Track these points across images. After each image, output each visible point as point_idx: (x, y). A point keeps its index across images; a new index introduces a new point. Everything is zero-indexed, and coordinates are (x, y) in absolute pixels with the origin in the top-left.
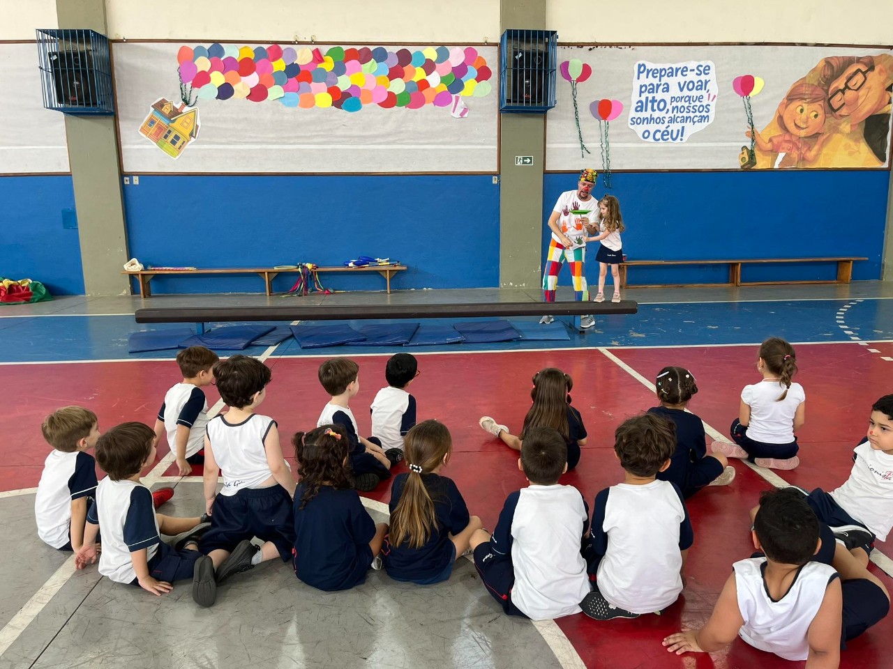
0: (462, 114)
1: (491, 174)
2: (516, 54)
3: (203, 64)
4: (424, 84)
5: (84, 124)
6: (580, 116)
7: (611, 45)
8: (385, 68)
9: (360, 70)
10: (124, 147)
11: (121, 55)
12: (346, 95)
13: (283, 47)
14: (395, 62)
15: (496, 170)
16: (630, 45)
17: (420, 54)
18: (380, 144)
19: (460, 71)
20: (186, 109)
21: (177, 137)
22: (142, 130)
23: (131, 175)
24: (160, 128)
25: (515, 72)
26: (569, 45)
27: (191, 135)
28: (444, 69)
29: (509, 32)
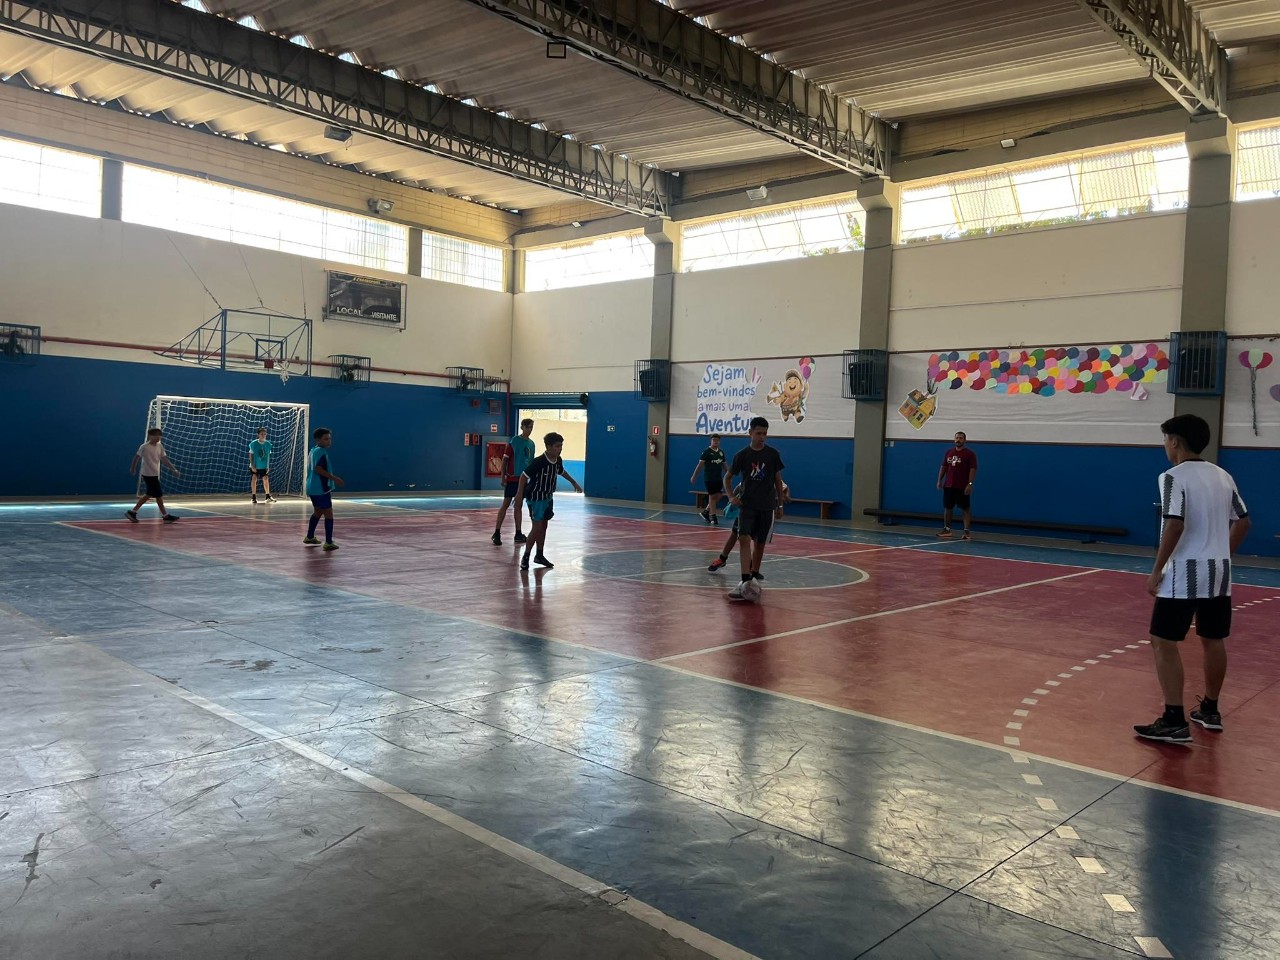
0: (1141, 397)
3: (944, 365)
4: (1109, 374)
5: (867, 407)
6: (1258, 398)
8: (1076, 363)
9: (1056, 365)
10: (888, 422)
11: (895, 361)
12: (1044, 384)
13: (999, 351)
14: (1086, 357)
17: (1108, 351)
19: (1142, 363)
20: (930, 396)
21: (921, 415)
22: (901, 410)
23: (890, 440)
24: (912, 409)
26: (1249, 337)
27: (930, 414)
28: (1128, 361)
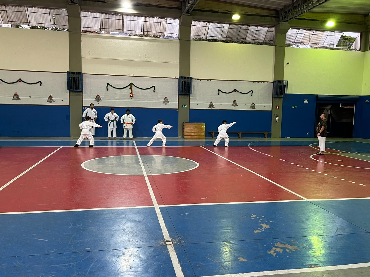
1: (176, 109)
2: (183, 82)
7: (205, 80)
10: (83, 99)
15: (177, 108)
16: (210, 80)
18: (149, 101)
23: (85, 107)
25: (183, 86)
26: (195, 79)
29: (181, 77)
